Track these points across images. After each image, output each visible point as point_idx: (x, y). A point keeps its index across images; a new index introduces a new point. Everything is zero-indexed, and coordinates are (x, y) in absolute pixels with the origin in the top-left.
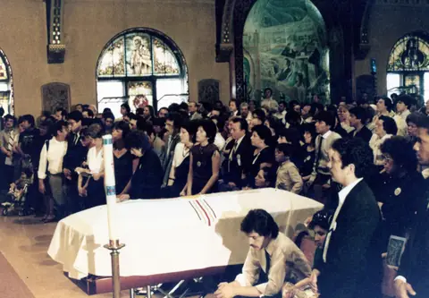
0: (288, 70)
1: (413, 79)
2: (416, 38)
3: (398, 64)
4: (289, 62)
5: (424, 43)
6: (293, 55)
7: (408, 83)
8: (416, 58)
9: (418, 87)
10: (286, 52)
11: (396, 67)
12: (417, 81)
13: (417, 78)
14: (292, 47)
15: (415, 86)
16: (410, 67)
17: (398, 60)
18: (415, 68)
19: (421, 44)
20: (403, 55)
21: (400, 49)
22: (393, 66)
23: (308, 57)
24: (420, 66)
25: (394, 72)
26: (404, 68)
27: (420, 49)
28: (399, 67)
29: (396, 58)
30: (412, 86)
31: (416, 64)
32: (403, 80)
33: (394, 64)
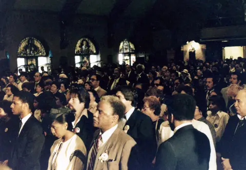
1: (32, 61)
2: (33, 38)
3: (23, 52)
5: (37, 41)
7: (29, 63)
8: (33, 49)
9: (35, 65)
11: (22, 54)
12: (34, 62)
13: (34, 60)
15: (33, 64)
16: (30, 54)
18: (33, 55)
19: (35, 41)
20: (26, 48)
21: (23, 44)
22: (20, 54)
24: (36, 53)
25: (21, 57)
26: (27, 54)
27: (35, 43)
28: (24, 54)
29: (22, 49)
30: (32, 64)
31: (33, 52)
32: (26, 62)
33: (21, 53)
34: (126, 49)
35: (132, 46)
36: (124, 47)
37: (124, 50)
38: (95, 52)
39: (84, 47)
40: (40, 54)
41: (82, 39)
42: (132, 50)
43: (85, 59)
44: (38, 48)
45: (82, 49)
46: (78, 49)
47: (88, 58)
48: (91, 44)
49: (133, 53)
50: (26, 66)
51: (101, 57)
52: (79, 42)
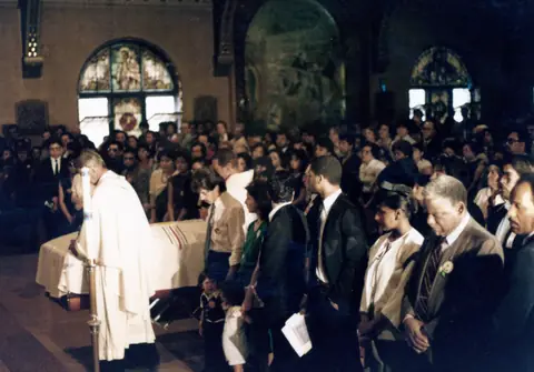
0: (300, 84)
1: (440, 95)
2: (444, 49)
3: (423, 78)
4: (299, 75)
5: (453, 54)
6: (305, 66)
7: (435, 99)
8: (443, 71)
9: (446, 104)
10: (297, 64)
11: (420, 82)
12: (445, 98)
13: (445, 94)
14: (304, 57)
15: (443, 103)
16: (437, 81)
17: (423, 74)
18: (443, 83)
19: (450, 55)
20: (429, 68)
21: (424, 62)
22: (417, 82)
23: (322, 69)
24: (448, 80)
25: (418, 87)
26: (429, 82)
27: (449, 60)
28: (424, 81)
29: (421, 71)
30: (437, 104)
31: (444, 77)
32: (428, 97)
33: (418, 78)
40: (459, 81)
44: (455, 69)
50: (428, 106)
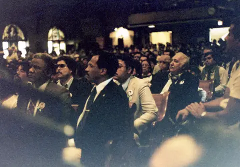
34: (55, 36)
35: (61, 34)
36: (54, 35)
37: (54, 37)
38: (23, 38)
39: (12, 33)
41: (10, 25)
42: (62, 38)
43: (14, 45)
45: (10, 35)
46: (5, 35)
47: (17, 45)
48: (20, 31)
49: (62, 41)
51: (30, 43)
52: (7, 28)
